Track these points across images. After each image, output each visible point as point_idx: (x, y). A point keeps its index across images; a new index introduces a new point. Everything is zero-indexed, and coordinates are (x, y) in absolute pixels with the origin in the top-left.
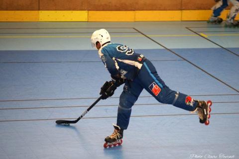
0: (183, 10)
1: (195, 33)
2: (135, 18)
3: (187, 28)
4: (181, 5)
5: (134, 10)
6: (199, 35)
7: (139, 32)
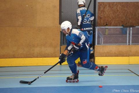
2: (129, 62)
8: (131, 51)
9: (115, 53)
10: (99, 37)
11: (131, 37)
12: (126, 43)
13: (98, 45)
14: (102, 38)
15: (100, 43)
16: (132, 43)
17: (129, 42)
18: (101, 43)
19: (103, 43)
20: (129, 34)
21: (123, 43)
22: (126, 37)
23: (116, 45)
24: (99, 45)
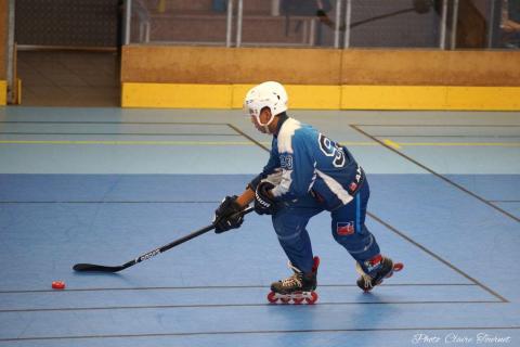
0: (345, 84)
1: (372, 137)
2: (232, 102)
3: (352, 126)
4: (341, 73)
5: (231, 83)
6: (382, 143)
7: (242, 134)
8: (238, 68)
9: (187, 72)
10: (135, 19)
11: (240, 22)
12: (225, 39)
13: (133, 45)
14: (148, 24)
15: (141, 39)
16: (243, 40)
17: (234, 39)
18: (144, 39)
19: (151, 39)
20: (235, 12)
21: (214, 41)
22: (225, 21)
23: (190, 45)
24: (138, 45)
